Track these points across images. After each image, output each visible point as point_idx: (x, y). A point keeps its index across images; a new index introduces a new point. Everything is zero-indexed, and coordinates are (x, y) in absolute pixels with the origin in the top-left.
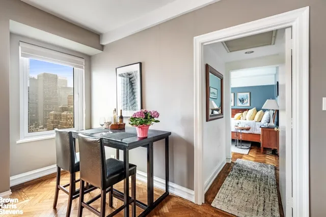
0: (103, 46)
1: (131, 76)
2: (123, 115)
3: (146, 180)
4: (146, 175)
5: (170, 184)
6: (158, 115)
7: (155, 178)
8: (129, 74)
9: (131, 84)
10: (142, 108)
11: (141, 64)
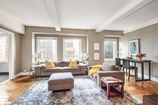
0: (123, 34)
1: (135, 43)
2: (132, 55)
3: (141, 76)
4: (141, 74)
5: (151, 77)
6: (146, 55)
7: (144, 75)
8: (134, 43)
9: (135, 45)
10: (139, 53)
11: (139, 39)
